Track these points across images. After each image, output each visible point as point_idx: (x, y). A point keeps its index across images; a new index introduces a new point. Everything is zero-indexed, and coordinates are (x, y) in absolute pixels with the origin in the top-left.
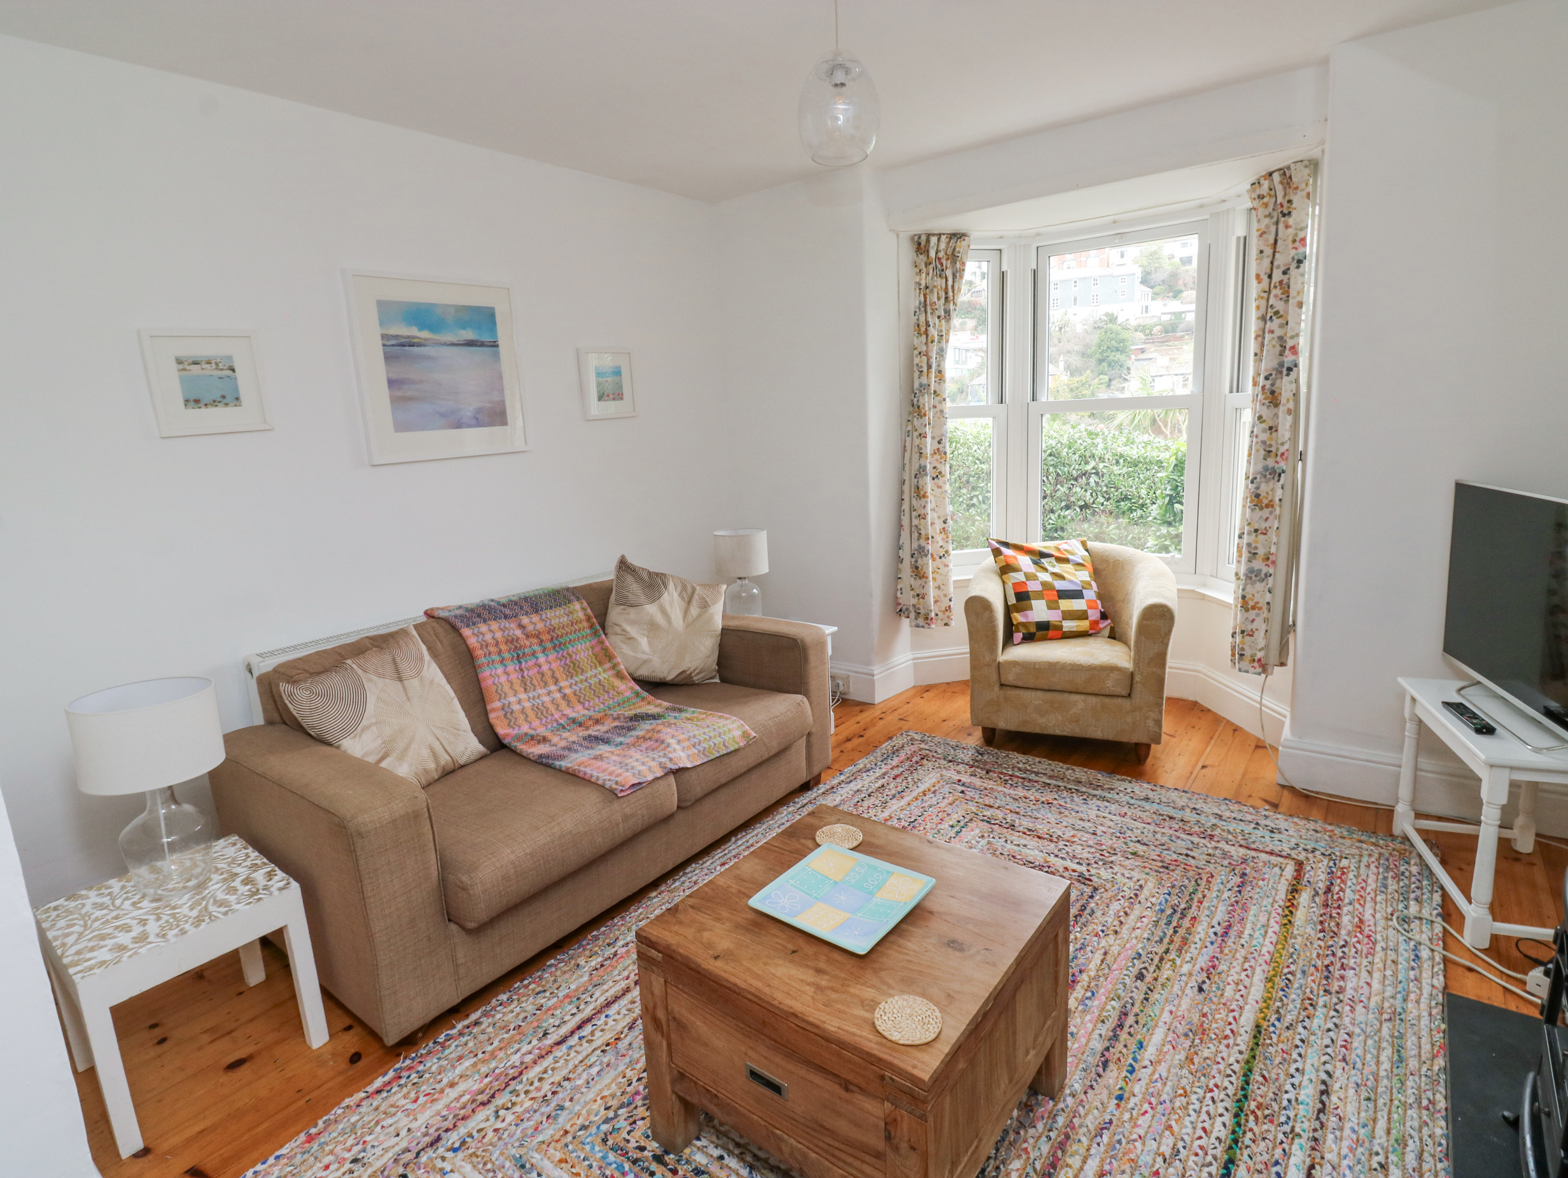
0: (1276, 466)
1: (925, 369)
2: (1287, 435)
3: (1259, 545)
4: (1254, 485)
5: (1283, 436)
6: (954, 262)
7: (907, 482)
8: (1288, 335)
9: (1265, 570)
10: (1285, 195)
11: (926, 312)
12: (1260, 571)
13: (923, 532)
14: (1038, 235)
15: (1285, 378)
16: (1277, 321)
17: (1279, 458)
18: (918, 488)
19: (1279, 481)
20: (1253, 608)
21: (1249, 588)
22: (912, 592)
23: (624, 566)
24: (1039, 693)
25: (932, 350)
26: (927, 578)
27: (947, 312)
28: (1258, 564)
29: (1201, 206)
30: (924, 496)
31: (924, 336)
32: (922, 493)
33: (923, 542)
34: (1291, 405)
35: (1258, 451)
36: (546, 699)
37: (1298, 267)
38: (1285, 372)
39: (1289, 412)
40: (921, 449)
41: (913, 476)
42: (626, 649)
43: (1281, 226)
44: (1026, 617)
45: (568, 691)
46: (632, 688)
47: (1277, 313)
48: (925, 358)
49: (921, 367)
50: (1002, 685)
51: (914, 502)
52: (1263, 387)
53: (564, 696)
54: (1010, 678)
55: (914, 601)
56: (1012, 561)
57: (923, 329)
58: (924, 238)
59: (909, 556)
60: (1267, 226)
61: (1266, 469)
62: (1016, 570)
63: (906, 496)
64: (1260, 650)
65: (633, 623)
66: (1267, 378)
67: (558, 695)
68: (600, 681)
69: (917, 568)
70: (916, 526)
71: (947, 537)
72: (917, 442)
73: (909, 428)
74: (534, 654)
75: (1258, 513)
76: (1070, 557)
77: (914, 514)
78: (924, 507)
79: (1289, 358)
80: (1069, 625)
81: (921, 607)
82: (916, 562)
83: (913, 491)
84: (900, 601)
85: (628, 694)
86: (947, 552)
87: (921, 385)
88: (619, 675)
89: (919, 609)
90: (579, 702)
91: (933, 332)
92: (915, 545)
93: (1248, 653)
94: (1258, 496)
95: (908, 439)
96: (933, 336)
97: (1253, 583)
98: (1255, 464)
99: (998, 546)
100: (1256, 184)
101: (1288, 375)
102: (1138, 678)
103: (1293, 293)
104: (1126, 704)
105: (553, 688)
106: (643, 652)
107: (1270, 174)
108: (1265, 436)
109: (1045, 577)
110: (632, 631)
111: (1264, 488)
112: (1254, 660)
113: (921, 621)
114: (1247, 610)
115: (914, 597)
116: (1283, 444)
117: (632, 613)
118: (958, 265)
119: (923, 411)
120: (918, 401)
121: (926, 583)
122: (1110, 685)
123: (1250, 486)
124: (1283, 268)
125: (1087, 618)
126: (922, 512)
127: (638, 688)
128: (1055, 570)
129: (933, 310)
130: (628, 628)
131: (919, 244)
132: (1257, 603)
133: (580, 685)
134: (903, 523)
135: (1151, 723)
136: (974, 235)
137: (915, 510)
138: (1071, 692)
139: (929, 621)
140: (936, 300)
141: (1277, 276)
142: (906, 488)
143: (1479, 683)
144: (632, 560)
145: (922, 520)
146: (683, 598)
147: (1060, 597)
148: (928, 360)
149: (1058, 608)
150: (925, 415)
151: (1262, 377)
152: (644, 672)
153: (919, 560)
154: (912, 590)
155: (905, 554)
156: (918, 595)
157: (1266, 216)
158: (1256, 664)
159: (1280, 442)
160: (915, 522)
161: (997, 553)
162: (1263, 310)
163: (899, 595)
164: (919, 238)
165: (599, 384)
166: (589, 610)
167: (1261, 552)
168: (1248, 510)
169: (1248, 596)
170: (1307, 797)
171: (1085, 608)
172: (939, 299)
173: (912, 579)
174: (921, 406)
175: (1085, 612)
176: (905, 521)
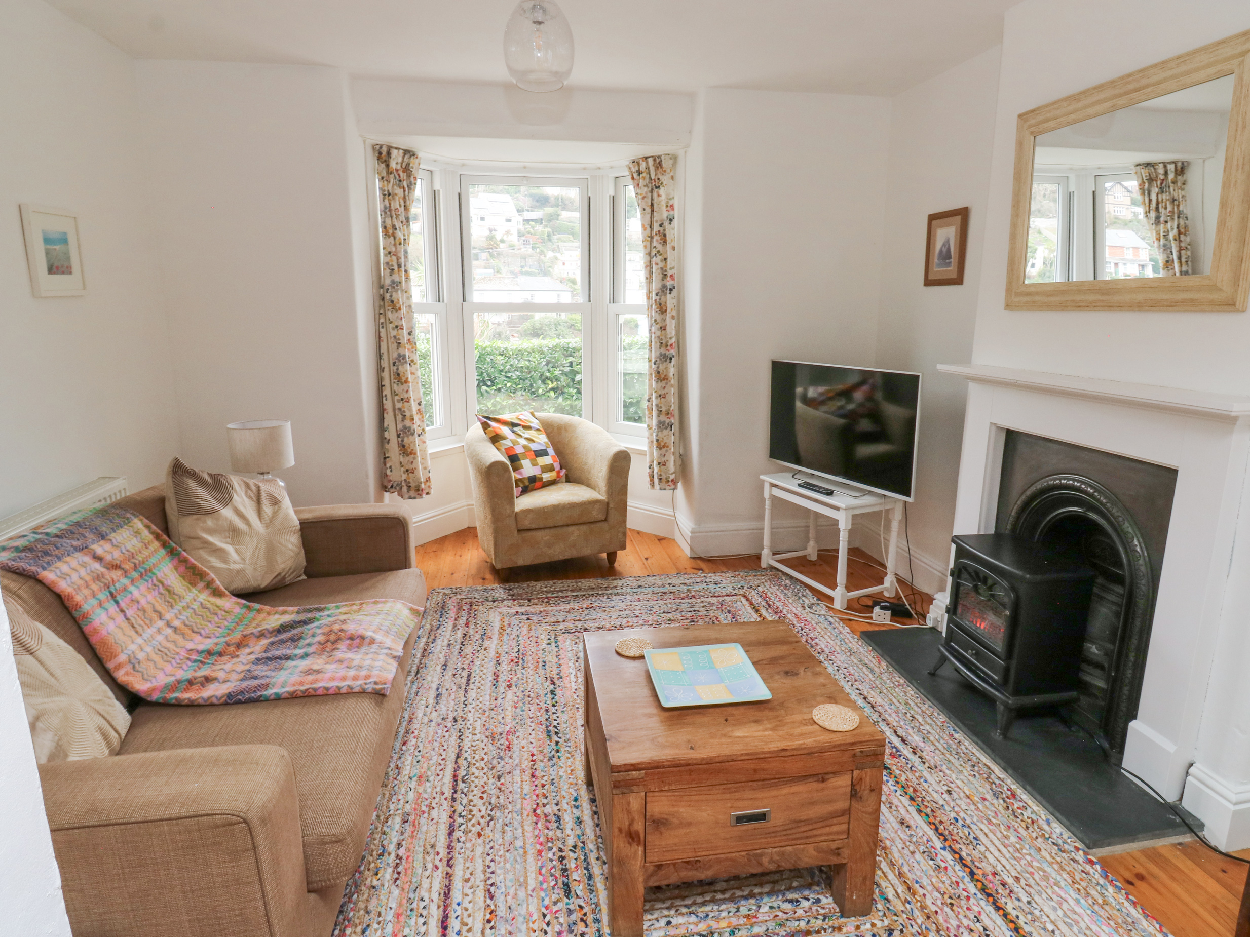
0: (667, 353)
1: (396, 267)
2: (674, 333)
3: (662, 405)
4: (656, 366)
5: (671, 333)
6: (409, 176)
7: (386, 370)
8: (668, 267)
9: (667, 421)
10: (656, 175)
11: (392, 217)
12: (664, 422)
13: (408, 414)
14: (463, 165)
15: (668, 295)
16: (659, 258)
17: (669, 348)
18: (398, 375)
19: (670, 362)
20: (664, 447)
21: (660, 433)
22: (403, 469)
23: (178, 470)
24: (547, 531)
25: (400, 251)
26: (415, 454)
27: (408, 219)
28: (663, 418)
29: (585, 169)
30: (406, 382)
31: (392, 238)
32: (404, 379)
33: (407, 423)
34: (674, 313)
35: (656, 343)
36: (160, 638)
37: (670, 224)
38: (668, 291)
39: (673, 317)
40: (399, 339)
41: (392, 365)
42: (215, 562)
43: (655, 195)
44: (521, 474)
45: (177, 623)
46: (238, 603)
47: (658, 252)
48: (394, 258)
49: (392, 265)
50: (519, 531)
51: (395, 387)
52: (656, 300)
53: (175, 629)
54: (527, 523)
55: (404, 476)
56: (499, 431)
57: (391, 231)
58: (384, 150)
59: (396, 437)
60: (646, 193)
61: (661, 354)
62: (504, 438)
63: (386, 382)
64: (672, 474)
65: (211, 532)
66: (657, 294)
67: (169, 631)
68: (201, 604)
69: (404, 446)
70: (400, 409)
71: (423, 417)
72: (394, 333)
73: (382, 320)
74: (125, 589)
75: (660, 384)
76: (532, 425)
77: (396, 398)
78: (407, 391)
79: (669, 283)
80: (547, 476)
81: (411, 480)
82: (402, 441)
83: (392, 377)
84: (391, 478)
85: (238, 610)
86: (423, 430)
87: (393, 282)
88: (217, 593)
89: (409, 482)
90: (193, 632)
91: (399, 234)
92: (400, 426)
93: (664, 477)
94: (658, 372)
95: (383, 331)
96: (400, 239)
97: (662, 431)
98: (655, 351)
99: (486, 420)
100: (635, 162)
101: (670, 293)
102: (611, 506)
103: (668, 240)
104: (605, 526)
105: (160, 624)
106: (235, 562)
107: (646, 158)
108: (658, 333)
109: (523, 442)
110: (216, 540)
111: (662, 367)
112: (668, 481)
113: (412, 493)
114: (660, 449)
115: (404, 473)
116: (671, 338)
117: (209, 522)
118: (412, 179)
119: (398, 306)
120: (391, 296)
121: (414, 458)
122: (596, 514)
123: (653, 366)
124: (659, 223)
125: (554, 470)
126: (406, 396)
127: (244, 602)
128: (527, 436)
129: (397, 216)
130: (211, 539)
131: (380, 153)
132: (666, 443)
133: (185, 613)
134: (385, 407)
135: (620, 535)
136: (420, 154)
137: (397, 395)
138: (568, 525)
139: (420, 492)
140: (398, 207)
141: (656, 227)
142: (386, 374)
143: (799, 471)
144: (187, 463)
145: (406, 404)
146: (250, 497)
147: (537, 456)
148: (398, 260)
149: (537, 465)
150: (400, 309)
151: (654, 294)
152: (239, 584)
153: (406, 439)
154: (402, 466)
155: (391, 434)
156: (407, 471)
157: (645, 186)
158: (670, 483)
159: (669, 337)
160: (398, 405)
161: (485, 426)
162: (648, 250)
163: (388, 472)
164: (381, 148)
165: (48, 253)
166: (154, 527)
167: (664, 409)
168: (654, 383)
169: (660, 439)
170: (709, 560)
171: (551, 462)
172: (400, 206)
173: (401, 457)
174: (395, 301)
175: (552, 465)
176: (388, 404)
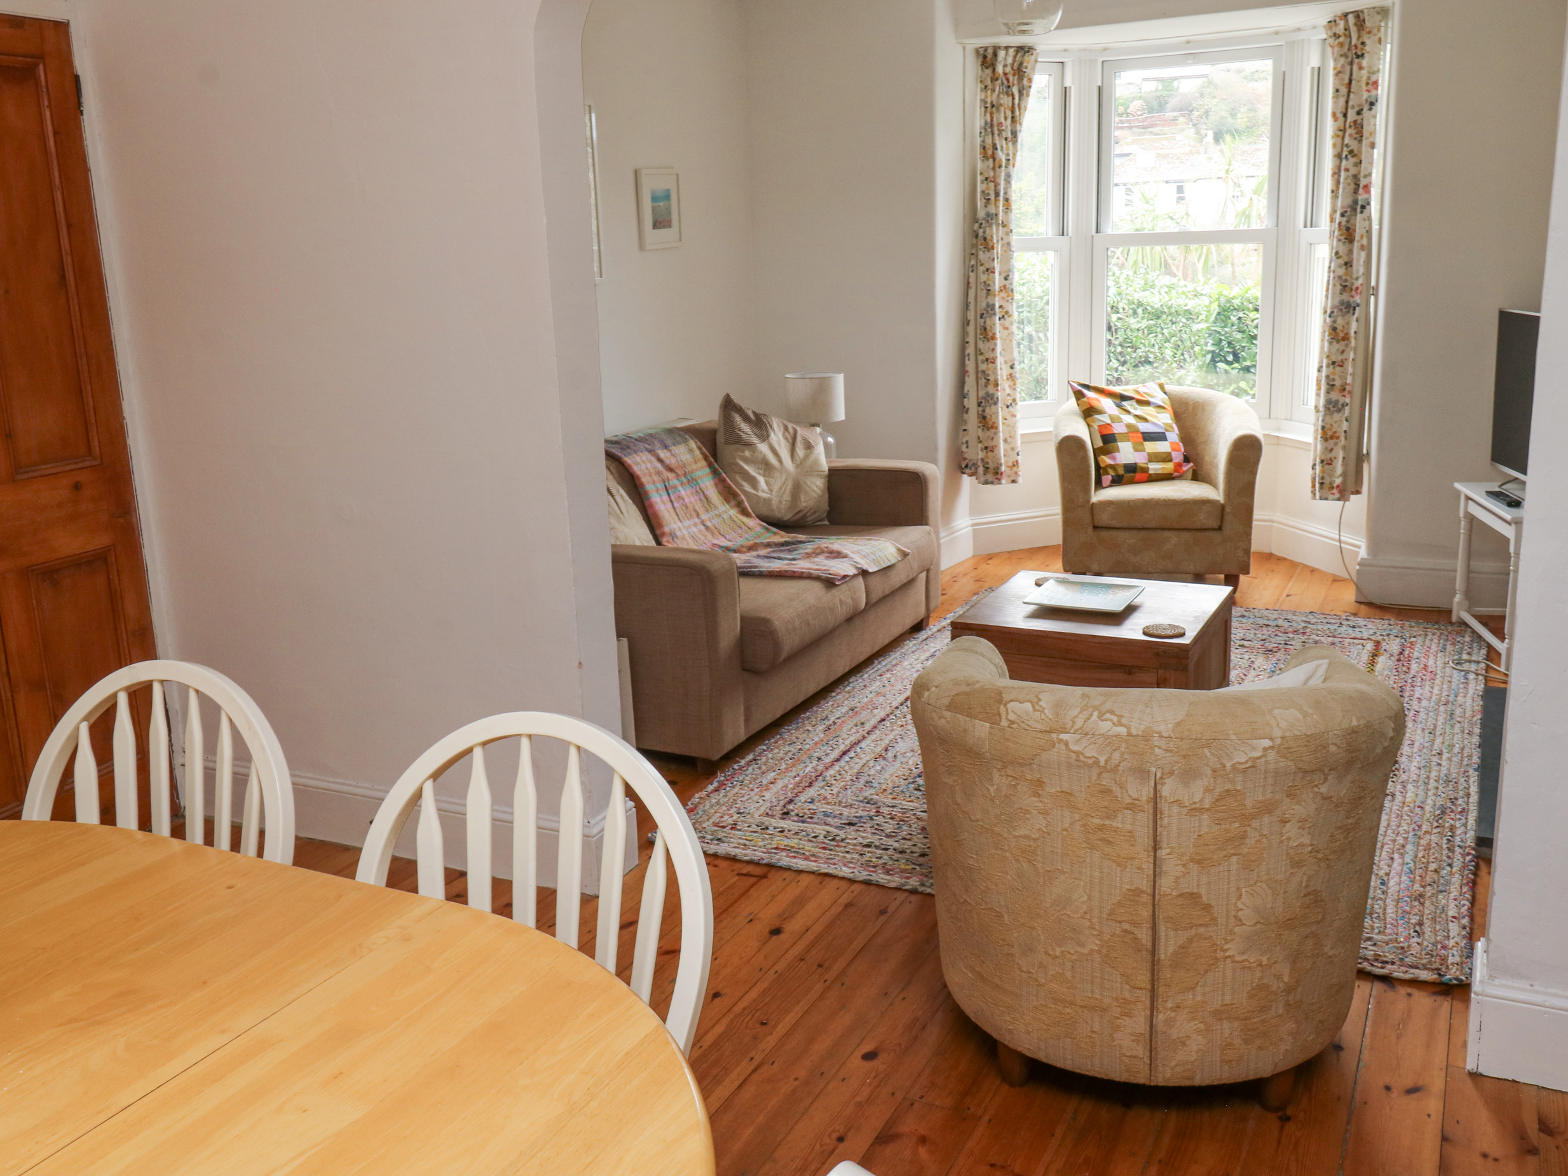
0: (1352, 300)
1: (992, 197)
2: (1361, 270)
3: (1336, 377)
4: (1332, 319)
5: (1358, 271)
6: (1021, 79)
7: (972, 323)
8: (1362, 174)
9: (1342, 400)
10: (1359, 37)
11: (993, 134)
12: (1337, 402)
13: (992, 378)
14: (1105, 49)
15: (1359, 215)
16: (1352, 160)
17: (1353, 293)
18: (985, 329)
19: (1353, 314)
20: (1332, 437)
21: (1328, 419)
22: (980, 445)
23: (729, 405)
24: (1132, 533)
25: (1000, 176)
26: (997, 428)
27: (1014, 134)
28: (1335, 396)
30: (993, 338)
31: (991, 160)
32: (990, 334)
33: (991, 389)
34: (1365, 242)
35: (1334, 285)
36: (695, 530)
37: (1370, 109)
38: (1359, 210)
39: (1362, 248)
40: (989, 285)
41: (979, 317)
43: (1355, 67)
44: (1114, 459)
45: (709, 524)
47: (1351, 152)
48: (992, 185)
49: (988, 194)
50: (1095, 527)
51: (981, 345)
52: (1340, 223)
53: (708, 529)
54: (1104, 519)
55: (981, 455)
56: (1095, 404)
57: (990, 152)
58: (990, 51)
59: (975, 403)
60: (1343, 66)
61: (1342, 303)
62: (1100, 412)
63: (971, 339)
64: (1338, 477)
66: (1342, 215)
67: (702, 527)
68: (731, 517)
69: (984, 418)
70: (983, 372)
71: (1015, 385)
72: (983, 278)
73: (973, 262)
75: (1336, 346)
76: (1151, 400)
77: (980, 358)
78: (993, 350)
79: (1362, 197)
80: (1155, 468)
81: (989, 461)
82: (984, 411)
83: (979, 332)
84: (966, 456)
86: (1014, 400)
87: (988, 215)
88: (745, 513)
89: (987, 463)
91: (1001, 156)
92: (982, 393)
93: (1327, 481)
94: (1334, 329)
95: (972, 274)
96: (1001, 160)
97: (1331, 414)
98: (1332, 298)
99: (1080, 388)
100: (1333, 22)
101: (1362, 212)
102: (1228, 509)
103: (1366, 134)
104: (1214, 536)
105: (697, 520)
107: (1346, 15)
108: (1341, 272)
109: (1129, 419)
111: (1340, 321)
112: (1333, 488)
113: (990, 477)
114: (1326, 440)
115: (982, 450)
116: (1357, 279)
118: (1025, 82)
119: (991, 244)
120: (984, 232)
121: (995, 434)
122: (1200, 519)
123: (1328, 320)
124: (1357, 109)
125: (1171, 460)
126: (990, 355)
128: (1137, 413)
129: (1000, 131)
131: (985, 57)
132: (1335, 432)
133: (717, 519)
134: (968, 368)
135: (1237, 556)
136: (1040, 49)
137: (981, 354)
138: (1164, 529)
139: (999, 476)
140: (1003, 120)
141: (1351, 116)
142: (971, 329)
145: (991, 365)
147: (1145, 440)
148: (996, 186)
149: (1143, 450)
150: (993, 248)
151: (1338, 214)
153: (987, 410)
154: (980, 442)
155: (971, 403)
156: (986, 448)
157: (1341, 56)
158: (1335, 491)
159: (1354, 276)
160: (983, 367)
161: (1079, 395)
162: (1339, 148)
163: (964, 448)
164: (986, 50)
165: (654, 209)
166: (704, 450)
167: (1338, 383)
168: (1326, 344)
169: (1328, 426)
171: (1168, 450)
172: (1006, 119)
173: (980, 430)
174: (989, 237)
175: (1169, 454)
176: (970, 366)
